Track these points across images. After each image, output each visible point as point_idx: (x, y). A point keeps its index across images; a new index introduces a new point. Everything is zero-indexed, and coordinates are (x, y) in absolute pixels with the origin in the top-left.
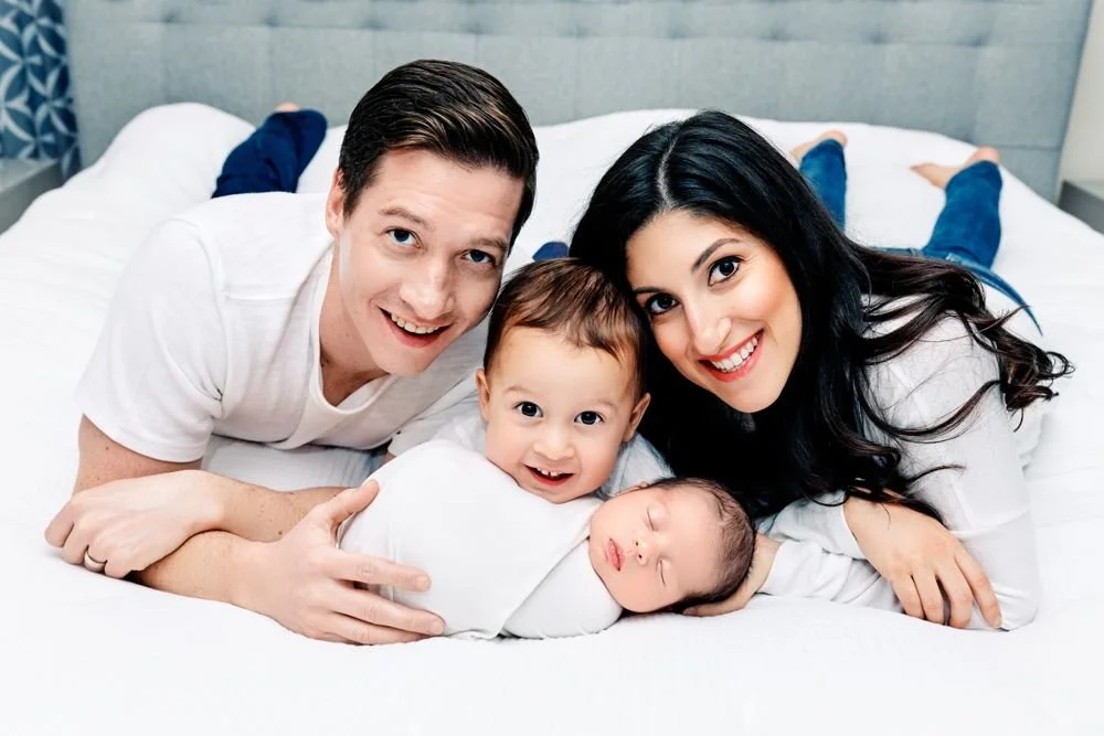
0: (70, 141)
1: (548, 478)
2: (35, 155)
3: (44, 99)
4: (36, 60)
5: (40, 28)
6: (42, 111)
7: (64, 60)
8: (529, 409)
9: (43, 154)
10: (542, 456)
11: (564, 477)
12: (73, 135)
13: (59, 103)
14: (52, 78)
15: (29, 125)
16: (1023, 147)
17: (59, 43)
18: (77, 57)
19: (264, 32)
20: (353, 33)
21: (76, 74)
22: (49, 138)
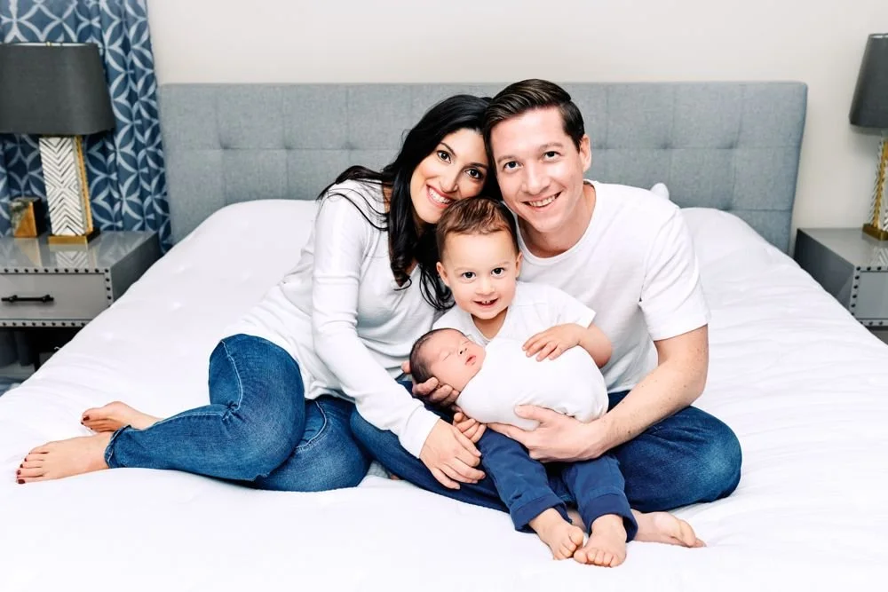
0: (164, 218)
1: (486, 304)
2: (142, 228)
3: (150, 193)
4: (145, 170)
5: (148, 152)
6: (148, 200)
7: (162, 170)
8: (469, 275)
9: (147, 226)
10: (482, 295)
11: (493, 302)
12: (167, 215)
13: (158, 196)
14: (155, 182)
15: (139, 210)
16: (765, 210)
17: (159, 161)
18: (171, 169)
19: (283, 153)
20: (338, 152)
21: (169, 180)
22: (151, 217)
